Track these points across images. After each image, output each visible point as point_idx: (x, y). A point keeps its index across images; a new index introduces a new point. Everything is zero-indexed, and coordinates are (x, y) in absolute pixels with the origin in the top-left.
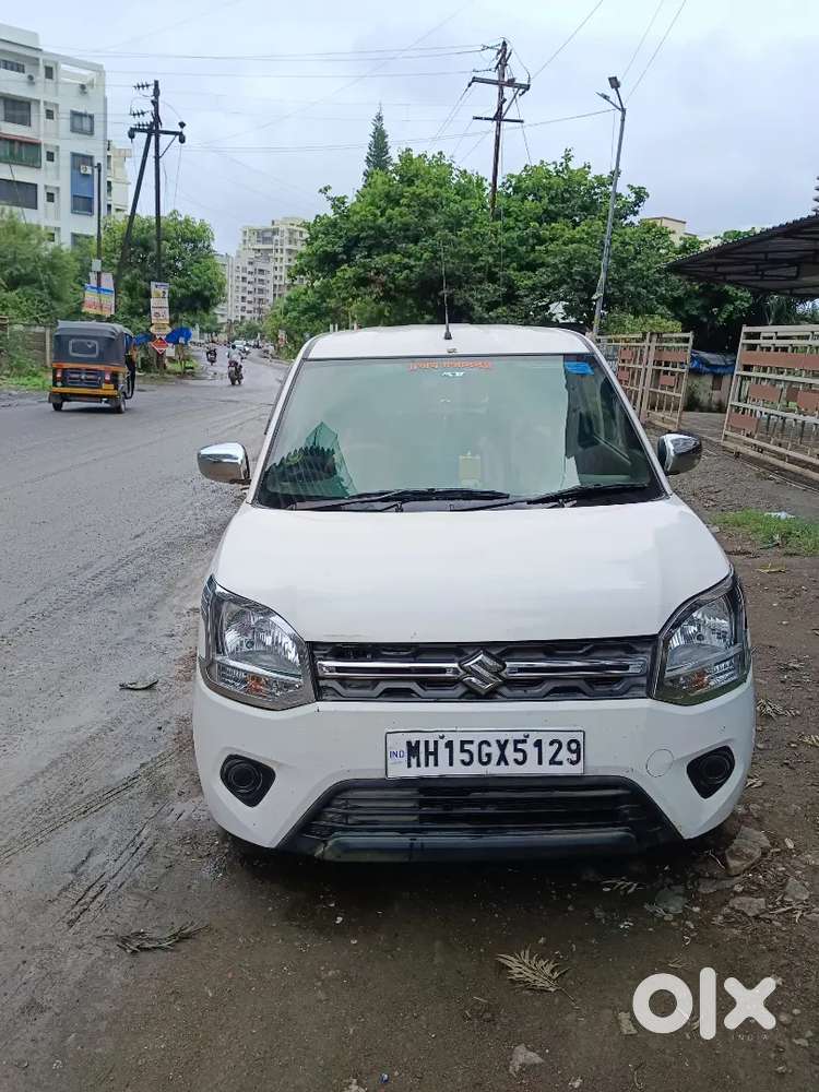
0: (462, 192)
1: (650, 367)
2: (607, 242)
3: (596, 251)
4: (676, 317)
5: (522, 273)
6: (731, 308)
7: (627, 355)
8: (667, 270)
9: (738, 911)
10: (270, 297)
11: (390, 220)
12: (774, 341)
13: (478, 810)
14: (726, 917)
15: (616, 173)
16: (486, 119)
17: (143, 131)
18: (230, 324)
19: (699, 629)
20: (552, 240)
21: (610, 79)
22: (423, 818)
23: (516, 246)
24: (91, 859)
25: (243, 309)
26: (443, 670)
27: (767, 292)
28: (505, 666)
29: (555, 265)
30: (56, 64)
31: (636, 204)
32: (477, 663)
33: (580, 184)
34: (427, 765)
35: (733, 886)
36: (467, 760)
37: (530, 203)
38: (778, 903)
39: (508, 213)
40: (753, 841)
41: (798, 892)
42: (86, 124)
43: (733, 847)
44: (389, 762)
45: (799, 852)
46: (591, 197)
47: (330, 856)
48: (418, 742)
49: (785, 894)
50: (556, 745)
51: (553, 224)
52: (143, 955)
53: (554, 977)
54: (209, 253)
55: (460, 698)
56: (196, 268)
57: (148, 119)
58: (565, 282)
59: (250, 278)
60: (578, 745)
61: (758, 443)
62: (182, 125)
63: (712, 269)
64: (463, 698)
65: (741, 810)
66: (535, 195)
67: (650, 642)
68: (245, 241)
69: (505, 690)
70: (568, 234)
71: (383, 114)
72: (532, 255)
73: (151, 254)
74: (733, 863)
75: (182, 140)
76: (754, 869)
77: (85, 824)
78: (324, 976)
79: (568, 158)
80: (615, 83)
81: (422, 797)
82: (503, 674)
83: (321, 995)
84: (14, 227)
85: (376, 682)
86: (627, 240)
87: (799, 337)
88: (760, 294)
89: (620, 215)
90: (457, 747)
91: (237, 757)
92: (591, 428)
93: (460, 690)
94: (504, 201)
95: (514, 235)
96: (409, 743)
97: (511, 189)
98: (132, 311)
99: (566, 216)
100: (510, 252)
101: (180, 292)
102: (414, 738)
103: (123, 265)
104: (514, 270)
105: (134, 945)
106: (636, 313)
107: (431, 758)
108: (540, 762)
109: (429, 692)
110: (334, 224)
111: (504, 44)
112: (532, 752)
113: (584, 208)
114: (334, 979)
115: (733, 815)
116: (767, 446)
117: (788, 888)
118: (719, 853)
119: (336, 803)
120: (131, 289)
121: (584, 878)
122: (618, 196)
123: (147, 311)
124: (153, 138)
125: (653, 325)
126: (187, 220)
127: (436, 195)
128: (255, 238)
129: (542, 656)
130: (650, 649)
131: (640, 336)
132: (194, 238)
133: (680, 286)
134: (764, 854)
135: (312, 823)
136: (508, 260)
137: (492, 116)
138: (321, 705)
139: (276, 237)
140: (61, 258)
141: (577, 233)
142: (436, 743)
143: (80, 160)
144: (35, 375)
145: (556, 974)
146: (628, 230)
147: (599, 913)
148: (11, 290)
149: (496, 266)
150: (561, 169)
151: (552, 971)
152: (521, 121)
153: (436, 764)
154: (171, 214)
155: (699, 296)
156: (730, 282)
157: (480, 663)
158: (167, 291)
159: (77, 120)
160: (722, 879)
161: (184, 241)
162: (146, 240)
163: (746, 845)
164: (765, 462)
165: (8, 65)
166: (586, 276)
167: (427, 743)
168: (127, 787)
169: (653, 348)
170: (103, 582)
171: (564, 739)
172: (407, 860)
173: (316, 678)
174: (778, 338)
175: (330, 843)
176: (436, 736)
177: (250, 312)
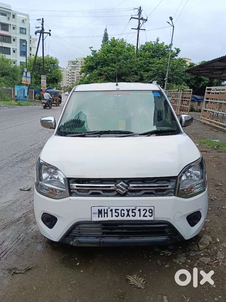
0: (129, 50)
1: (180, 99)
2: (169, 64)
3: (165, 66)
4: (188, 85)
5: (145, 73)
6: (203, 83)
7: (174, 95)
8: (185, 72)
9: (202, 262)
10: (75, 80)
11: (108, 57)
12: (215, 91)
13: (120, 231)
14: (198, 264)
15: (171, 45)
16: (135, 29)
17: (39, 32)
18: (64, 87)
19: (191, 174)
20: (153, 63)
21: (170, 17)
22: (103, 233)
23: (143, 65)
24: (4, 243)
25: (68, 83)
26: (110, 187)
27: (214, 78)
28: (129, 186)
29: (154, 70)
30: (16, 14)
31: (177, 53)
32: (120, 185)
33: (161, 48)
34: (104, 217)
35: (200, 254)
36: (117, 215)
37: (147, 53)
38: (214, 259)
39: (141, 56)
40: (207, 239)
41: (220, 256)
42: (24, 31)
43: (201, 241)
44: (92, 216)
45: (221, 243)
46: (164, 51)
47: (74, 245)
48: (102, 210)
49: (217, 256)
50: (145, 211)
51: (153, 59)
52: (15, 275)
53: (144, 284)
54: (58, 67)
55: (115, 196)
56: (54, 71)
57: (40, 29)
58: (156, 75)
59: (70, 74)
60: (152, 210)
61: (210, 120)
62: (50, 31)
63: (198, 71)
64: (116, 196)
65: (203, 229)
66: (149, 51)
67: (175, 178)
68: (69, 64)
69: (129, 193)
70: (158, 62)
71: (107, 29)
72: (148, 68)
73: (41, 67)
74: (201, 246)
75: (50, 35)
76: (207, 248)
77: (3, 232)
78: (71, 283)
79: (158, 40)
80: (171, 19)
81: (103, 227)
82: (129, 188)
83: (70, 289)
84: (3, 60)
85: (89, 190)
86: (174, 63)
87: (223, 90)
88: (211, 79)
89: (172, 56)
90: (114, 211)
91: (46, 213)
92: (161, 114)
93: (115, 193)
94: (140, 52)
95: (143, 62)
96: (99, 210)
97: (142, 49)
98: (36, 83)
99: (157, 57)
100: (142, 66)
101: (49, 78)
102: (100, 208)
103: (34, 70)
104: (143, 72)
105: (13, 272)
106: (177, 84)
107: (106, 215)
108: (140, 216)
109: (105, 194)
110: (92, 58)
111: (140, 8)
112: (137, 213)
113: (162, 54)
114: (74, 284)
115: (201, 231)
116: (213, 121)
117: (218, 254)
118: (196, 243)
119: (76, 228)
120: (36, 77)
121: (155, 250)
122: (172, 51)
123: (40, 83)
124: (42, 34)
125: (181, 87)
126: (51, 58)
127: (121, 50)
128: (71, 63)
129: (141, 183)
130: (175, 180)
131: (177, 90)
132: (53, 63)
133: (189, 76)
134: (210, 243)
135: (69, 234)
136: (141, 69)
137: (137, 28)
138: (71, 197)
139: (77, 63)
140: (16, 68)
141: (161, 61)
142: (107, 210)
143: (22, 41)
144: (8, 101)
145: (144, 283)
146: (174, 61)
147: (159, 262)
148: (2, 77)
149: (137, 71)
150: (156, 43)
151: (143, 281)
152: (145, 30)
153: (107, 216)
154: (47, 56)
155: (194, 79)
156: (203, 75)
157: (121, 185)
158: (46, 77)
159: (22, 30)
160: (197, 251)
161: (51, 64)
162: (40, 63)
163: (205, 240)
164: (212, 126)
165: (2, 14)
166: (162, 73)
167: (104, 210)
168: (18, 220)
169: (181, 94)
170: (19, 159)
171: (148, 209)
172: (98, 246)
173: (70, 189)
174: (216, 90)
175: (75, 240)
176: (107, 208)
177: (70, 84)
